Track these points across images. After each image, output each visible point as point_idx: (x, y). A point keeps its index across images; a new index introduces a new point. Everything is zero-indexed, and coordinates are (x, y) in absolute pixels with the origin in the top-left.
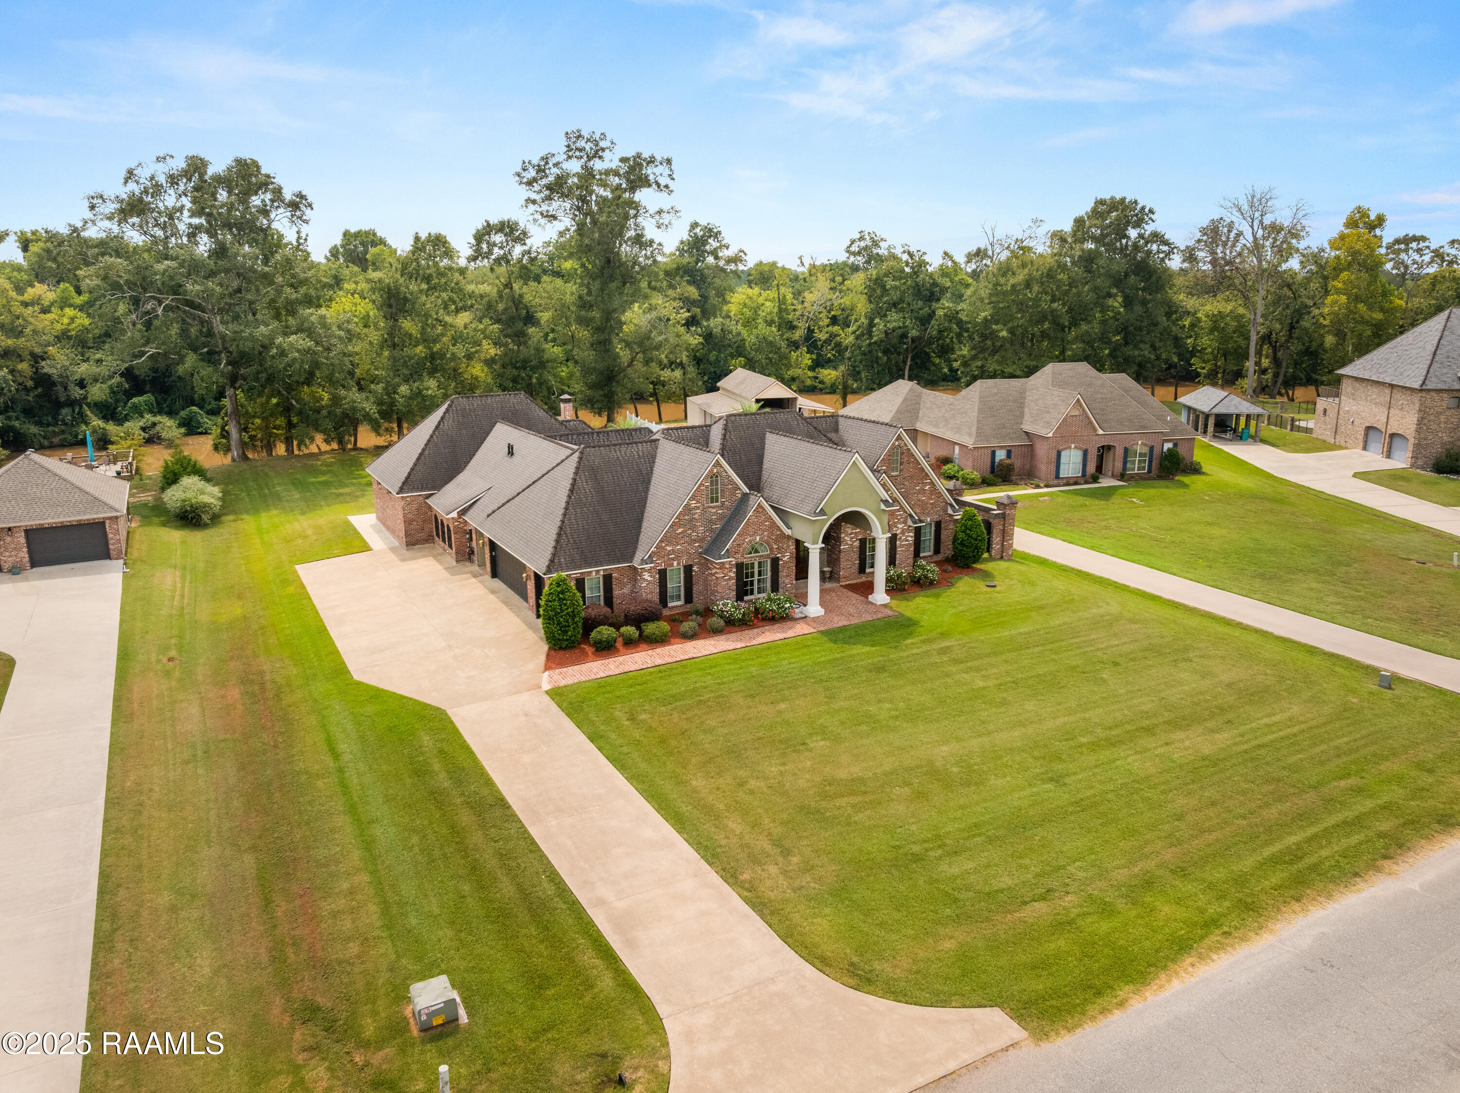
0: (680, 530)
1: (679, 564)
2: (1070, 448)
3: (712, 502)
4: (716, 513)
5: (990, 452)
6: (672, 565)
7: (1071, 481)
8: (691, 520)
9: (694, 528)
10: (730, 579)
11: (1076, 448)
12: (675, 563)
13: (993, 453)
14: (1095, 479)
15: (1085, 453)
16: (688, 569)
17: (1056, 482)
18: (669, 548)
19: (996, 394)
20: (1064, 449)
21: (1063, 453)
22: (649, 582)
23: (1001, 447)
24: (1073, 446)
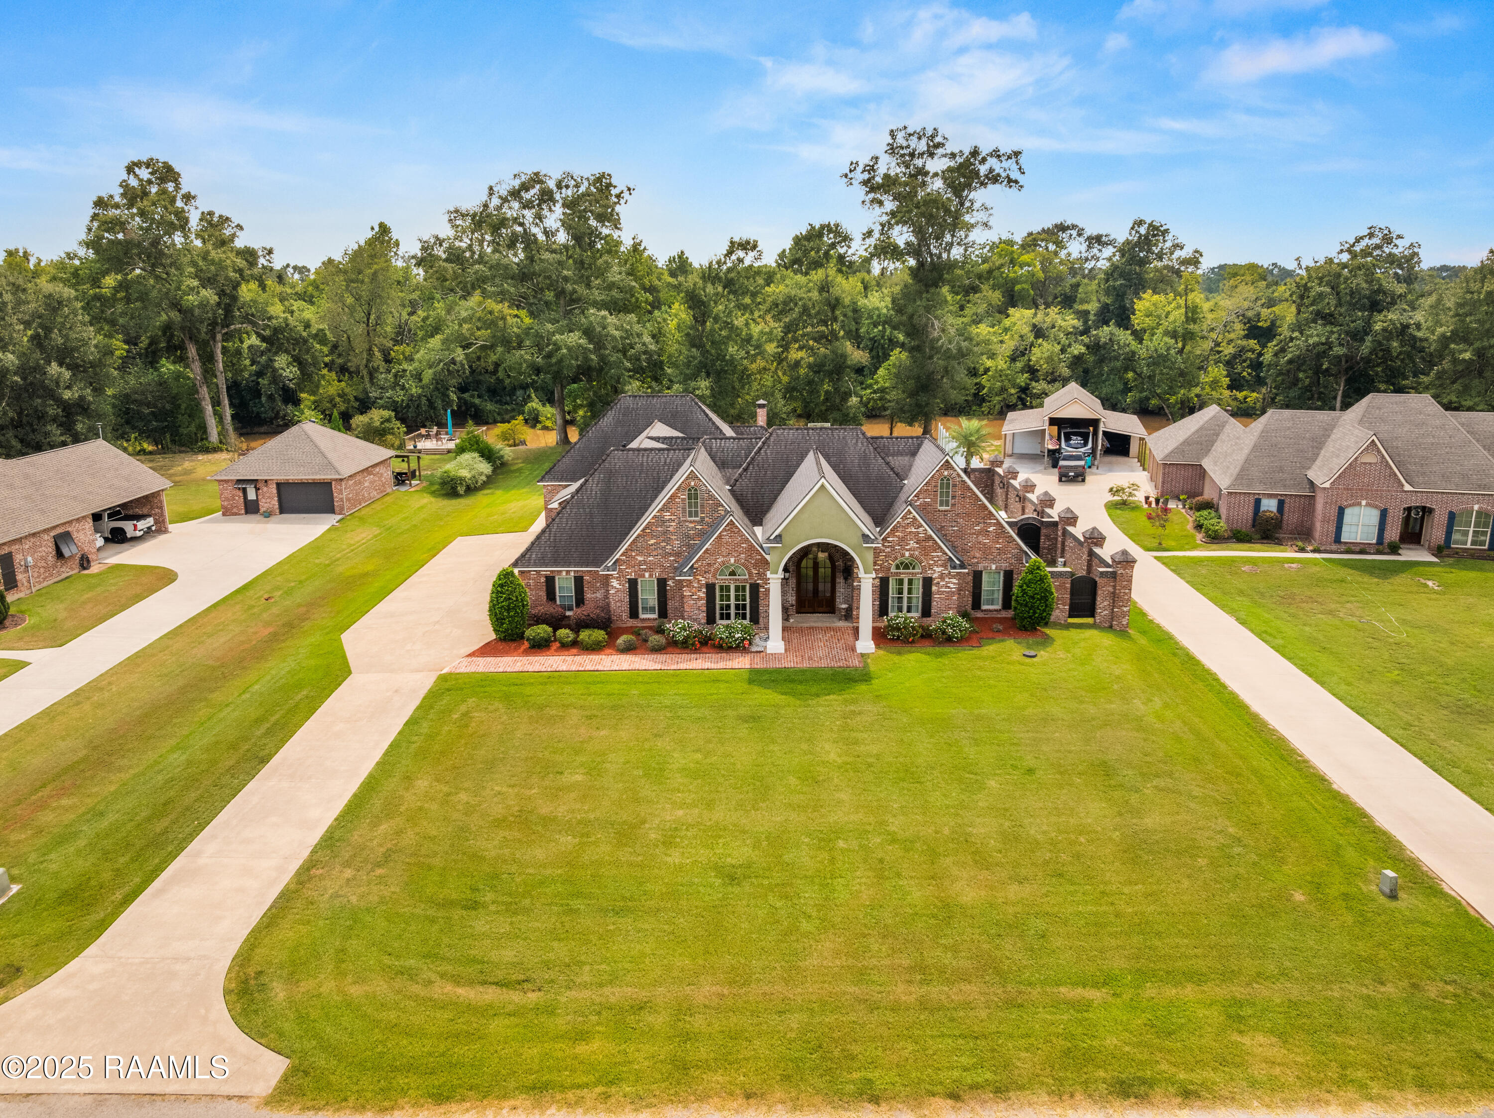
0: (652, 542)
1: (651, 576)
2: (1359, 504)
3: (690, 516)
4: (694, 528)
5: (1252, 499)
6: (644, 576)
7: (1358, 549)
8: (665, 533)
9: (668, 541)
10: (699, 599)
11: (1368, 505)
12: (647, 575)
13: (1258, 502)
14: (1394, 549)
15: (1384, 514)
16: (662, 583)
17: (1334, 547)
18: (640, 558)
19: (1289, 428)
20: (1350, 506)
21: (1348, 511)
22: (618, 590)
23: (1271, 496)
24: (1364, 503)
